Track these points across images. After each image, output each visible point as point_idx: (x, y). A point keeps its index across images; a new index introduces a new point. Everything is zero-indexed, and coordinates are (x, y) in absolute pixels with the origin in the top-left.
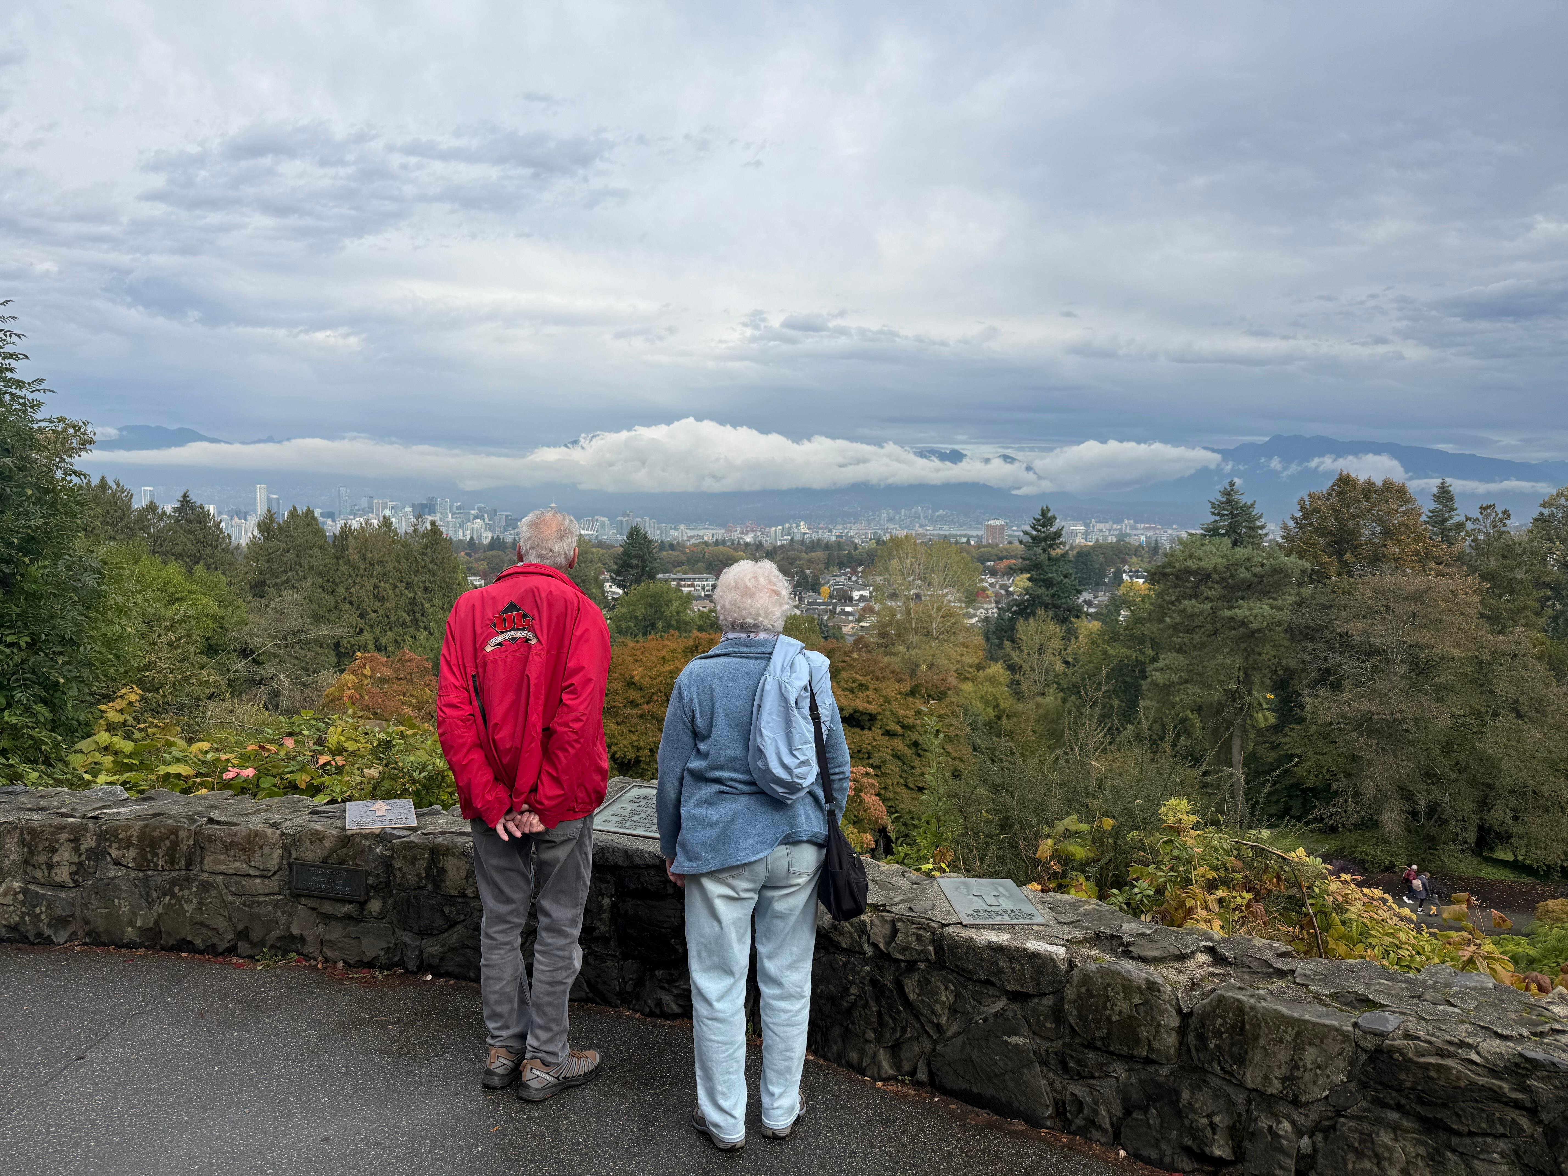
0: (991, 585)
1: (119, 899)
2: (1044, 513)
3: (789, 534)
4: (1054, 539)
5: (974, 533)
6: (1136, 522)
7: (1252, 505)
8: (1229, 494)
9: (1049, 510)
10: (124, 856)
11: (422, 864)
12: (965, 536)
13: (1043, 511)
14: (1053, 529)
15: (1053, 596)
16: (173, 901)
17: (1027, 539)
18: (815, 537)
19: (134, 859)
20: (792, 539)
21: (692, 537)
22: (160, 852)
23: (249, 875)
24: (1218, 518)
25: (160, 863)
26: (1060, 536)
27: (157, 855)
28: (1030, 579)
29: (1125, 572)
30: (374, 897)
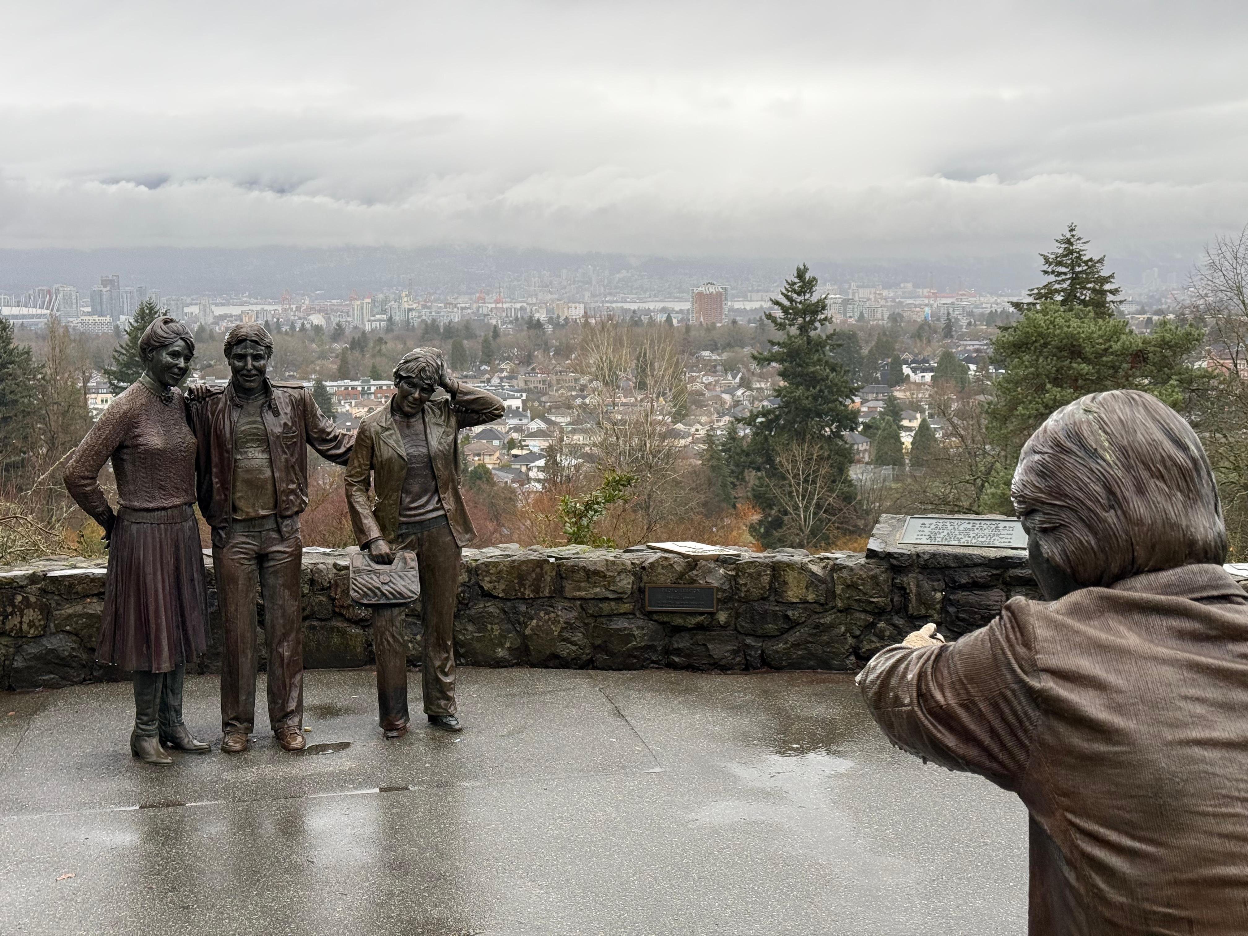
0: (707, 386)
1: (492, 624)
2: (801, 274)
3: (383, 312)
4: (815, 312)
5: (677, 306)
6: (916, 286)
7: (1101, 261)
8: (1069, 242)
9: (806, 269)
10: (495, 588)
11: (766, 579)
12: (664, 310)
13: (798, 270)
14: (814, 299)
15: (815, 398)
16: (541, 623)
17: (778, 313)
18: (426, 316)
19: (503, 591)
20: (390, 319)
21: (222, 317)
22: (528, 583)
23: (607, 599)
24: (1052, 278)
25: (527, 592)
26: (824, 308)
27: (524, 585)
28: (783, 374)
29: (906, 362)
30: (721, 610)
